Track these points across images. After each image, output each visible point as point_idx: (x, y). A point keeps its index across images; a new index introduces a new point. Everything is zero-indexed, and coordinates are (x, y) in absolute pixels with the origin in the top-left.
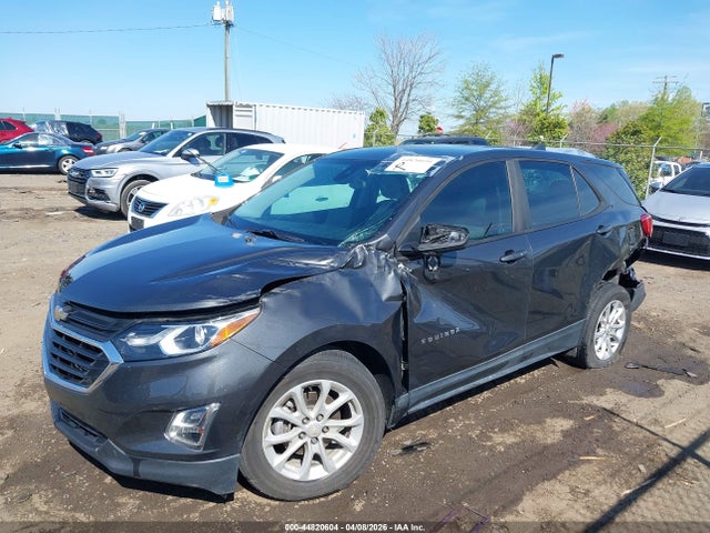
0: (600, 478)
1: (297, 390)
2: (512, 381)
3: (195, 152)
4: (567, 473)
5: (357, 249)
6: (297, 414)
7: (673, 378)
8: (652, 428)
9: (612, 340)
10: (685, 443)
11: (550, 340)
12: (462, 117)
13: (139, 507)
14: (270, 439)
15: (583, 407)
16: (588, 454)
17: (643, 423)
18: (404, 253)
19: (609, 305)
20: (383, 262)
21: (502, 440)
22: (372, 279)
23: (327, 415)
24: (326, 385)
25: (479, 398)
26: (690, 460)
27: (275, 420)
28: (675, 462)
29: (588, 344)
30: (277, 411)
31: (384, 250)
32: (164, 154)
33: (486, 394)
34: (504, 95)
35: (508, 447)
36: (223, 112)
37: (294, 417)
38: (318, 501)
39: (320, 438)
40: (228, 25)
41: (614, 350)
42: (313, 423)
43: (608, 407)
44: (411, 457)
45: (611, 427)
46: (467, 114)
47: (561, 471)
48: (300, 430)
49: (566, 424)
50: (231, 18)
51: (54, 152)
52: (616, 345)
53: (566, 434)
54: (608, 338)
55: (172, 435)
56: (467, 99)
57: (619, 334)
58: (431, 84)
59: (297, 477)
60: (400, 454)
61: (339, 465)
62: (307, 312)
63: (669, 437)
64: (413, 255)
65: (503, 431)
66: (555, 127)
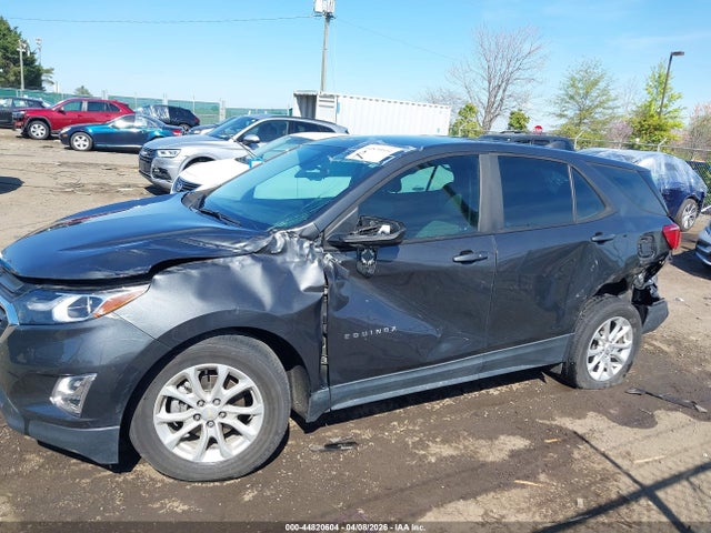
0: (524, 505)
1: (191, 372)
2: (483, 391)
3: (256, 138)
4: (492, 494)
5: (278, 235)
6: (191, 395)
7: (676, 410)
8: (619, 461)
9: (613, 360)
10: (648, 482)
11: (521, 352)
12: (564, 116)
13: (42, 466)
14: (161, 415)
15: (550, 428)
16: (527, 478)
17: (610, 454)
18: (332, 243)
19: (608, 322)
20: (307, 251)
21: (439, 450)
22: (292, 266)
23: (224, 400)
24: (223, 370)
25: (437, 405)
26: (644, 501)
27: (170, 399)
28: (624, 500)
29: (578, 362)
30: (169, 389)
31: (308, 238)
32: (227, 139)
33: (447, 401)
34: (613, 94)
35: (441, 459)
36: (308, 101)
37: (189, 398)
38: (212, 484)
39: (216, 422)
40: (329, 17)
41: (615, 371)
42: (209, 406)
43: (580, 431)
44: (331, 456)
45: (570, 453)
46: (570, 113)
47: (486, 491)
48: (195, 412)
49: (519, 443)
50: (332, 11)
51: (147, 134)
52: (619, 367)
53: (514, 454)
54: (609, 358)
55: (57, 400)
56: (572, 97)
57: (624, 355)
58: (530, 80)
59: (189, 457)
60: (321, 451)
61: (235, 452)
62: (203, 293)
63: (633, 473)
64: (343, 247)
65: (444, 441)
66: (656, 129)
